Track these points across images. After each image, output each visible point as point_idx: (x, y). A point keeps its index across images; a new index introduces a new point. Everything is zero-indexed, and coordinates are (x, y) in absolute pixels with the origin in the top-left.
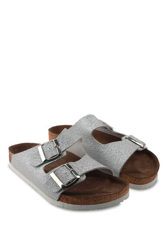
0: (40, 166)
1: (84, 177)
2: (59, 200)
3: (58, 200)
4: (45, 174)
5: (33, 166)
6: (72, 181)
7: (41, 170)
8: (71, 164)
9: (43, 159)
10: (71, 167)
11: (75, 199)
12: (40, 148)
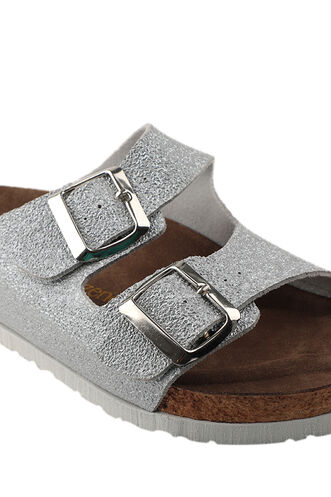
0: (65, 276)
1: (255, 314)
2: (162, 407)
3: (157, 410)
4: (93, 309)
5: (36, 279)
6: (211, 333)
7: (75, 292)
8: (196, 262)
9: (77, 247)
10: (197, 277)
11: (228, 403)
12: (57, 206)
